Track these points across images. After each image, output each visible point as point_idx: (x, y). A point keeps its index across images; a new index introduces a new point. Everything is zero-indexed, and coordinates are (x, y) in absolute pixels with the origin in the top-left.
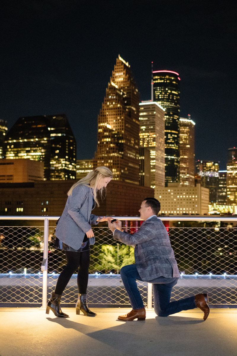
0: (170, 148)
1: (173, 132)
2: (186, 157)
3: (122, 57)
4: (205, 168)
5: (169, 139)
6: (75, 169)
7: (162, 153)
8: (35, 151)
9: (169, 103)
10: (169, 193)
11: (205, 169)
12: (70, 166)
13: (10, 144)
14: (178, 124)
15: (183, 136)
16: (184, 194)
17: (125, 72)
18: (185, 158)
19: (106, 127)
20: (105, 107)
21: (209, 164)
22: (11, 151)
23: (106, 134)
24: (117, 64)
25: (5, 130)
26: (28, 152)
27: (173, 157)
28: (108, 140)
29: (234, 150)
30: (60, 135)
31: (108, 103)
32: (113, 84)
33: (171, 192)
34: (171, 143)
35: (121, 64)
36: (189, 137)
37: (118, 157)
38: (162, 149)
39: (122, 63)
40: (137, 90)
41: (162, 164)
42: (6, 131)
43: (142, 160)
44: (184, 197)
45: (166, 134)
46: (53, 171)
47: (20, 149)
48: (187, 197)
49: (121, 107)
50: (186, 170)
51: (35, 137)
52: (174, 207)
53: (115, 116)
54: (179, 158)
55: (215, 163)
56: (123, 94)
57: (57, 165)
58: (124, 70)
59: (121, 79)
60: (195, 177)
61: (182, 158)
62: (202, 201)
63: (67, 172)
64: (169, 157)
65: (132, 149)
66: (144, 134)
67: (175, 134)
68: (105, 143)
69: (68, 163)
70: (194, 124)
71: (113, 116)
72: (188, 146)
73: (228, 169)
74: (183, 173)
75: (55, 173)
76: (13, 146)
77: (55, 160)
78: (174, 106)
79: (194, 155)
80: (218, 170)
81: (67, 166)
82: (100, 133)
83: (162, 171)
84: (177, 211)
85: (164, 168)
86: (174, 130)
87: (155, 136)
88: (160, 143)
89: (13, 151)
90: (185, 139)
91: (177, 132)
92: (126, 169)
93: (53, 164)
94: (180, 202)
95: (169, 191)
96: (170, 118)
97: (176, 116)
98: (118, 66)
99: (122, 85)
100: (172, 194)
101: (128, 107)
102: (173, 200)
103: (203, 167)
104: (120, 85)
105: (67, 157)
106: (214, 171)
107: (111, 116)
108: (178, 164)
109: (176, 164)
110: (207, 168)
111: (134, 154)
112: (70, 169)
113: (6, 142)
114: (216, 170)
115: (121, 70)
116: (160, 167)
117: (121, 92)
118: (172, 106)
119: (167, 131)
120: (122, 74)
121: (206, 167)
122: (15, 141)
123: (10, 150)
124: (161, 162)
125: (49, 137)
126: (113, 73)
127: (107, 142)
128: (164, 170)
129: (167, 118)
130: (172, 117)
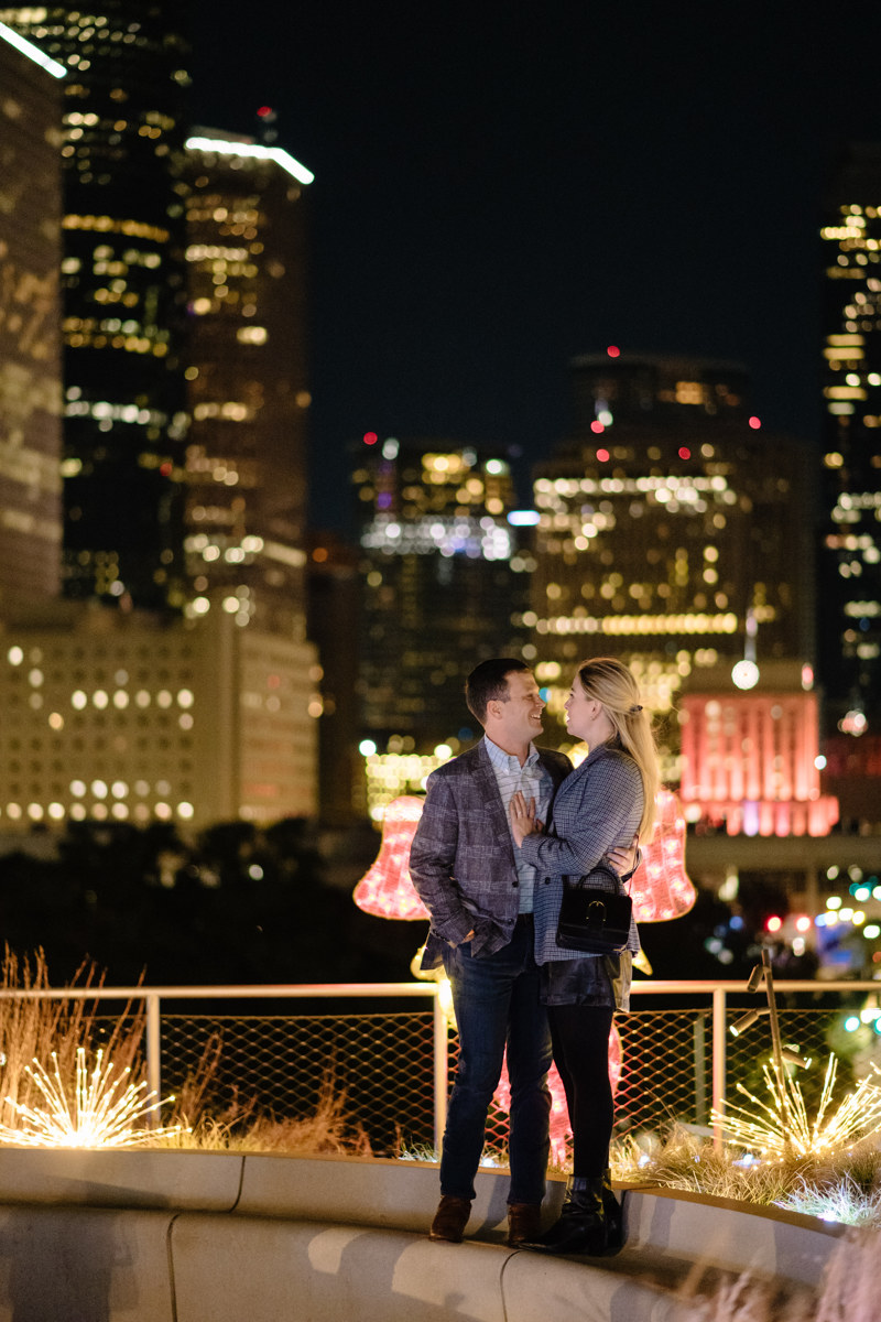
0: (108, 348)
1: (132, 228)
2: (236, 412)
4: (413, 493)
5: (106, 281)
7: (35, 383)
9: (102, 21)
10: (19, 674)
11: (413, 503)
14: (173, 172)
15: (221, 261)
16: (122, 677)
18: (231, 424)
21: (441, 466)
27: (130, 414)
29: (614, 369)
33: (27, 665)
34: (118, 311)
36: (263, 273)
38: (41, 351)
41: (33, 458)
44: (121, 700)
45: (80, 244)
48: (143, 699)
50: (239, 504)
52: (46, 779)
54: (181, 422)
55: (482, 459)
60: (310, 561)
61: (209, 421)
62: (248, 732)
64: (103, 411)
67: (145, 246)
70: (304, 176)
72: (256, 335)
73: (540, 501)
74: (211, 530)
78: (143, 42)
79: (303, 400)
80: (508, 509)
83: (37, 510)
84: (68, 801)
85: (56, 487)
86: (140, 220)
90: (233, 282)
91: (160, 235)
94: (89, 734)
95: (16, 656)
96: (113, 132)
97: (154, 118)
100: (36, 678)
102: (40, 720)
103: (401, 485)
106: (478, 511)
108: (167, 466)
109: (149, 460)
110: (429, 490)
114: (495, 506)
116: (21, 487)
118: (121, 44)
119: (88, 223)
121: (418, 483)
124: (30, 443)
128: (54, 507)
129: (85, 128)
130: (121, 125)
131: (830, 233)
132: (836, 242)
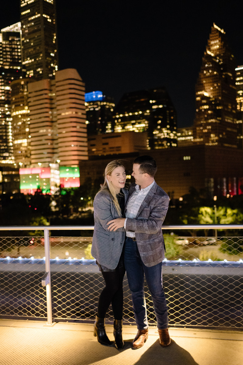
3: (217, 25)
6: (176, 137)
8: (139, 123)
12: (172, 135)
13: (117, 119)
17: (220, 39)
19: (203, 95)
20: (202, 76)
22: (119, 125)
23: (204, 101)
24: (212, 32)
25: (112, 106)
26: (133, 124)
28: (206, 107)
30: (161, 106)
31: (205, 72)
32: (209, 53)
35: (216, 32)
37: (216, 123)
39: (217, 30)
40: (233, 56)
42: (113, 108)
43: (239, 124)
46: (156, 140)
47: (126, 123)
49: (218, 74)
51: (138, 110)
53: (212, 84)
56: (220, 61)
57: (160, 135)
58: (219, 37)
59: (218, 47)
63: (168, 140)
65: (229, 114)
66: (241, 98)
68: (203, 111)
69: (169, 132)
71: (210, 84)
75: (158, 142)
76: (120, 120)
77: (158, 130)
81: (169, 134)
82: (198, 101)
89: (121, 125)
92: (224, 134)
93: (156, 134)
98: (213, 34)
99: (218, 53)
101: (224, 73)
104: (216, 53)
105: (168, 126)
107: (208, 85)
111: (232, 119)
112: (172, 138)
113: (114, 117)
115: (216, 37)
117: (217, 59)
120: (217, 41)
122: (121, 115)
123: (117, 124)
125: (151, 109)
126: (209, 41)
127: (205, 109)
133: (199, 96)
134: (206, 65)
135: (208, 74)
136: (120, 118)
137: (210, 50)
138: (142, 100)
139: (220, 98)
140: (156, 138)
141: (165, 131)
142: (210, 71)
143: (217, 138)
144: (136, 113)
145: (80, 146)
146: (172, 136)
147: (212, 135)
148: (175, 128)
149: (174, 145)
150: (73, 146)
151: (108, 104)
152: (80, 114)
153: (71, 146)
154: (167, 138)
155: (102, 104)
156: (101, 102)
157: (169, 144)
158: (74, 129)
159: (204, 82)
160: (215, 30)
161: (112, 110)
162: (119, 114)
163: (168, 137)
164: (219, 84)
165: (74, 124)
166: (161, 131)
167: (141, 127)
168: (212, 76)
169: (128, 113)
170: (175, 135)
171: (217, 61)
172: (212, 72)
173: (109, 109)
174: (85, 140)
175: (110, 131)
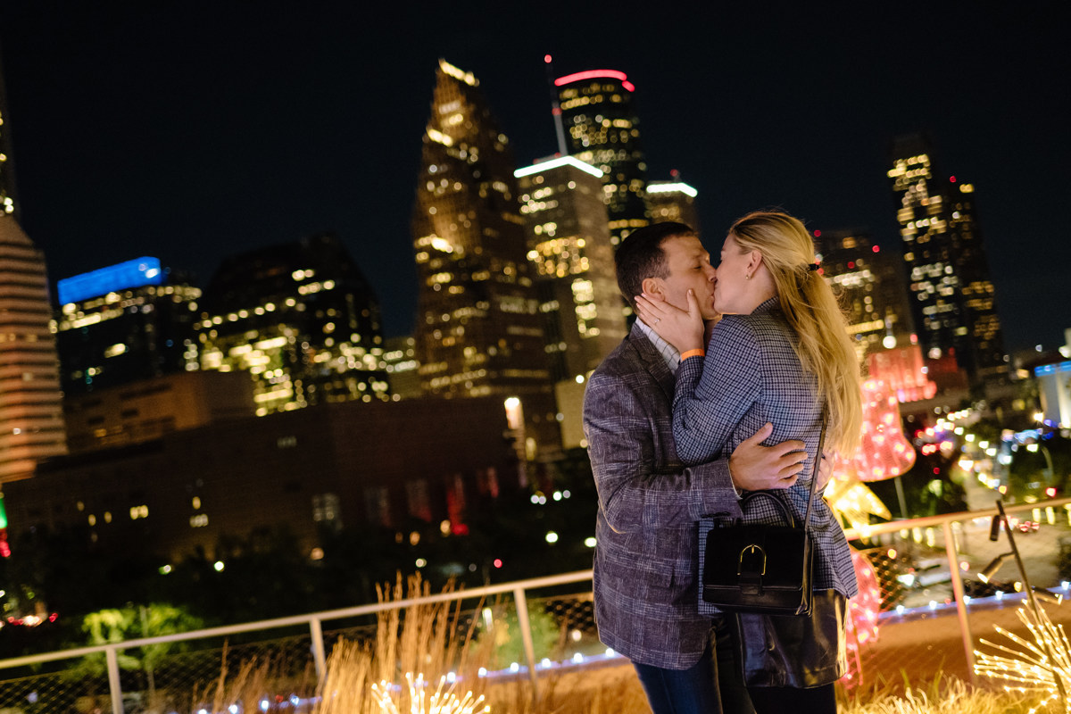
3: (451, 62)
6: (382, 366)
7: (608, 285)
8: (270, 336)
12: (369, 359)
13: (207, 331)
14: (644, 202)
17: (462, 98)
19: (433, 247)
20: (423, 197)
22: (212, 346)
25: (192, 296)
26: (253, 342)
28: (443, 278)
30: (329, 285)
31: (430, 187)
32: (434, 135)
35: (449, 82)
37: (473, 319)
39: (453, 79)
40: (503, 139)
41: (615, 311)
42: (196, 300)
43: (553, 313)
45: (616, 232)
46: (328, 379)
47: (231, 339)
49: (465, 189)
51: (264, 301)
53: (451, 216)
56: (469, 155)
57: (334, 363)
58: (460, 95)
59: (457, 119)
63: (363, 375)
65: (509, 289)
66: (553, 244)
68: (436, 288)
69: (359, 351)
70: (691, 192)
71: (448, 217)
75: (331, 383)
76: (214, 334)
77: (328, 349)
81: (360, 359)
82: (425, 264)
86: (636, 219)
87: (581, 243)
88: (601, 259)
89: (218, 346)
92: (502, 343)
93: (323, 363)
97: (634, 183)
98: (442, 88)
99: (462, 134)
101: (484, 186)
104: (455, 136)
105: (355, 338)
107: (441, 218)
111: (521, 301)
112: (371, 368)
113: (196, 327)
115: (453, 95)
116: (611, 322)
117: (460, 151)
118: (621, 160)
120: (454, 105)
122: (218, 320)
123: (208, 344)
124: (611, 305)
125: (297, 296)
126: (434, 107)
127: (441, 284)
130: (623, 189)
131: (892, 173)
132: (895, 178)
133: (422, 250)
134: (433, 169)
135: (440, 192)
136: (215, 327)
137: (438, 128)
138: (273, 272)
139: (478, 251)
140: (325, 372)
141: (347, 351)
142: (444, 183)
143: (480, 358)
144: (259, 311)
145: (43, 430)
146: (370, 361)
147: (468, 352)
148: (377, 340)
149: (380, 387)
150: (17, 431)
151: (179, 289)
152: (32, 339)
153: (11, 433)
154: (354, 370)
155: (161, 292)
156: (156, 287)
157: (362, 387)
158: (15, 384)
159: (433, 211)
160: (444, 79)
161: (193, 307)
162: (210, 318)
163: (358, 366)
164: (472, 215)
165: (14, 370)
166: (335, 352)
167: (277, 348)
168: (450, 195)
169: (236, 311)
170: (380, 359)
171: (462, 155)
172: (451, 186)
173: (185, 304)
174: (57, 410)
175: (191, 367)
